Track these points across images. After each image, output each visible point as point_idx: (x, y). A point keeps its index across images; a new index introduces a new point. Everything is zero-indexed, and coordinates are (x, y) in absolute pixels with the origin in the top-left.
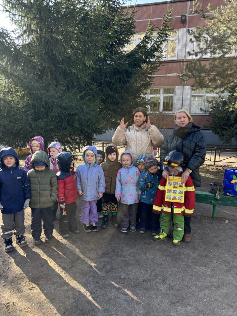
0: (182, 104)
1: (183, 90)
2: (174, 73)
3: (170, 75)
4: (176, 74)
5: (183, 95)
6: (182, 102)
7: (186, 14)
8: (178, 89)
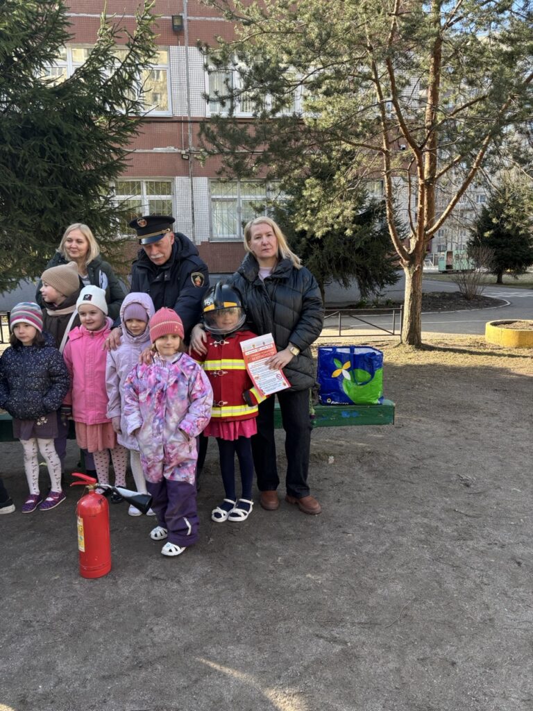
0: (193, 217)
1: (192, 186)
2: (168, 148)
3: (159, 150)
4: (173, 148)
5: (192, 197)
6: (193, 213)
7: (180, 14)
8: (180, 182)
